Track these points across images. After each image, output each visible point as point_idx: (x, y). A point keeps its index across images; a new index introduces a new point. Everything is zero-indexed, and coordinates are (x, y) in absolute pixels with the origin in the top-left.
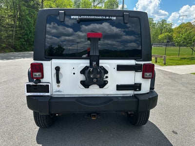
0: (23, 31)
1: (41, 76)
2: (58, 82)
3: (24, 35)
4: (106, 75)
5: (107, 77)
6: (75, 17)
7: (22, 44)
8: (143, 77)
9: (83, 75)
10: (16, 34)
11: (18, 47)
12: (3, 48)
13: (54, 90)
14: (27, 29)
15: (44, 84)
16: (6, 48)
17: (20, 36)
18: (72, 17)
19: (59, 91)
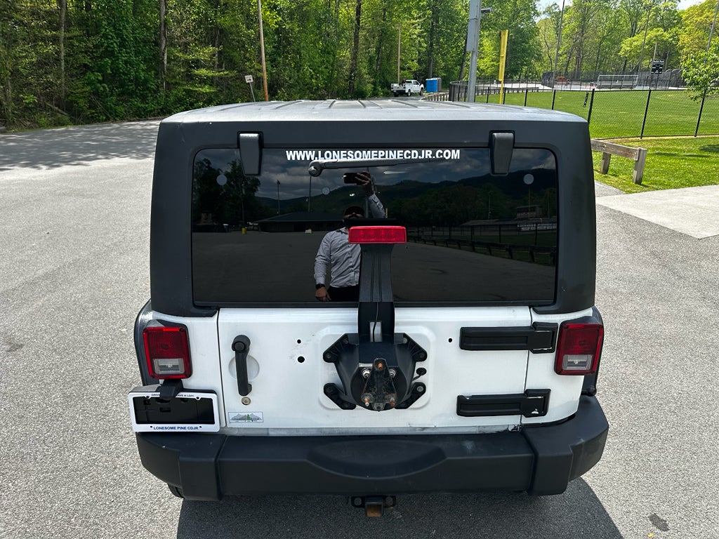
0: (95, 40)
1: (181, 371)
2: (244, 388)
3: (101, 57)
4: (419, 365)
5: (422, 372)
6: (300, 155)
7: (96, 93)
8: (559, 369)
9: (332, 365)
10: (68, 55)
11: (82, 102)
12: (27, 108)
13: (232, 415)
14: (109, 30)
15: (195, 395)
16: (40, 107)
17: (87, 61)
18: (291, 155)
19: (248, 418)
